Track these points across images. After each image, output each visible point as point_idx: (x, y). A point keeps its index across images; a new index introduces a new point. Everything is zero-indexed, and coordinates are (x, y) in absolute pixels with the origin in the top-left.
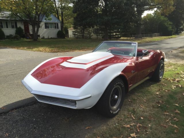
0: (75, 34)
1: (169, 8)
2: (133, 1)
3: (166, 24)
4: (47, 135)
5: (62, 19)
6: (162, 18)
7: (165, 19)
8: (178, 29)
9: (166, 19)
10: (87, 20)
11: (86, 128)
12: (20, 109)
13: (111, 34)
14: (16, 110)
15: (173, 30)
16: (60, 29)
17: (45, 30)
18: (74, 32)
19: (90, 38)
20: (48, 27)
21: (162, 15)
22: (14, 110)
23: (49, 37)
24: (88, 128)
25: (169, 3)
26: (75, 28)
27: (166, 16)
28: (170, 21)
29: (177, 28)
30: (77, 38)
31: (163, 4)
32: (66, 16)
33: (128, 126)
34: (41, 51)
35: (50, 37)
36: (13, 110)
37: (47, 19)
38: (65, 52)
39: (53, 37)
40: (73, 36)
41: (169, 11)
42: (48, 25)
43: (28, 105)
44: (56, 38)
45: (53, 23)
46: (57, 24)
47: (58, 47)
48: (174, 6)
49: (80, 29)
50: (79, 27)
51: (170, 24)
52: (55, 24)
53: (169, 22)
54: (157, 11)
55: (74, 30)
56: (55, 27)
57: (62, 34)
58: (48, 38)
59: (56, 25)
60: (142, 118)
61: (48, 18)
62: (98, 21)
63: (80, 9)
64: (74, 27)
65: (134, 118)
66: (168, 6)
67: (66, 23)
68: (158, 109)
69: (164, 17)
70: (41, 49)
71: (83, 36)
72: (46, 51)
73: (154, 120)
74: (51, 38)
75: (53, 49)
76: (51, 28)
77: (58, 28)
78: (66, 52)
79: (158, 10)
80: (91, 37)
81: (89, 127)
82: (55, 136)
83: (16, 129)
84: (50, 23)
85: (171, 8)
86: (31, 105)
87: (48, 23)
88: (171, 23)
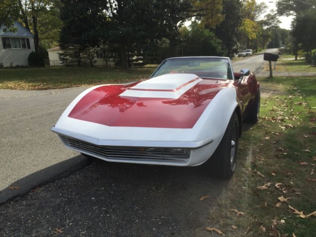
0: (63, 59)
1: (217, 17)
2: (167, 2)
3: (213, 42)
4: (140, 220)
5: (36, 32)
6: (207, 32)
7: (210, 34)
8: (231, 51)
9: (212, 34)
10: (90, 33)
11: (201, 199)
12: (47, 186)
13: (131, 59)
14: (41, 189)
15: (224, 51)
16: (33, 49)
17: (3, 50)
18: (61, 54)
19: (92, 65)
20: (9, 46)
21: (206, 27)
22: (38, 188)
23: (12, 63)
24: (205, 199)
25: (216, 9)
26: (62, 47)
27: (211, 30)
28: (219, 38)
29: (229, 49)
30: (68, 66)
31: (207, 9)
32: (42, 25)
33: (264, 187)
34: (11, 88)
35: (14, 65)
36: (34, 188)
37: (8, 30)
38: (62, 88)
39: (20, 65)
40: (61, 62)
41: (216, 22)
42: (9, 42)
43: (62, 177)
44: (26, 67)
45: (19, 39)
46: (28, 40)
47: (43, 81)
48: (223, 13)
49: (73, 49)
50: (71, 46)
51: (219, 43)
52: (23, 39)
53: (217, 40)
54: (195, 21)
55: (61, 52)
56: (24, 47)
57: (38, 59)
58: (11, 67)
59: (25, 42)
60: (273, 174)
61: (8, 27)
62: (110, 34)
63: (75, 13)
64: (60, 46)
65: (264, 176)
66: (214, 13)
67: (43, 39)
68: (286, 160)
69: (210, 31)
70: (11, 84)
71: (79, 62)
72: (23, 89)
73: (294, 175)
74: (18, 67)
75: (34, 84)
76: (16, 48)
77: (29, 47)
78: (64, 88)
79: (197, 21)
80: (95, 64)
81: (206, 197)
82: (155, 219)
83: (70, 219)
84: (12, 38)
85: (220, 17)
86: (65, 177)
87: (8, 38)
88: (221, 41)
